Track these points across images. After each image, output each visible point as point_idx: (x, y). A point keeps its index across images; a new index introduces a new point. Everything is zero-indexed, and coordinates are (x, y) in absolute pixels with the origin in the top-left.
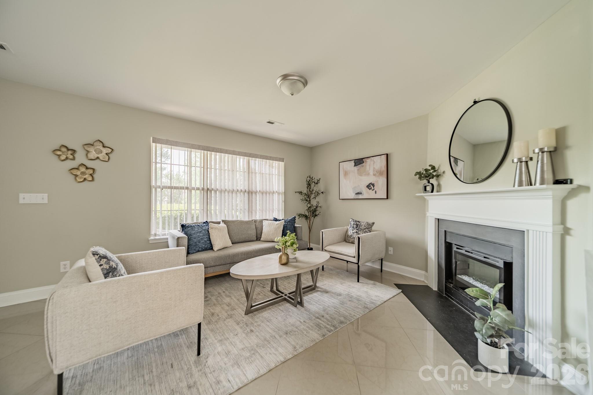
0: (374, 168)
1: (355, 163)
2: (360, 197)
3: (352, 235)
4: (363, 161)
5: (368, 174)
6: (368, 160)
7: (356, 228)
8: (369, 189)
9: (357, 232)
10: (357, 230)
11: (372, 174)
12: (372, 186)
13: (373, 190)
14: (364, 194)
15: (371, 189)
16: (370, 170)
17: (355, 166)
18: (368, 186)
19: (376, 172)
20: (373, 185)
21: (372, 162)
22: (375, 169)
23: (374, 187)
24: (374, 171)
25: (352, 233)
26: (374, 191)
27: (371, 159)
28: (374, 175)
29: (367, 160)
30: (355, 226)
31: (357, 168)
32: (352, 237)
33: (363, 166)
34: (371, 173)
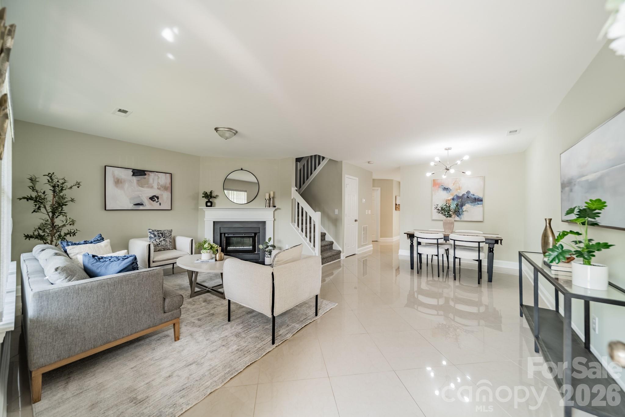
0: (158, 182)
1: (133, 173)
2: (141, 207)
3: (159, 244)
4: (145, 173)
5: (152, 187)
6: (152, 174)
7: (162, 237)
8: (152, 201)
9: (164, 240)
10: (163, 238)
11: (157, 188)
12: (156, 198)
13: (157, 202)
14: (146, 204)
15: (155, 201)
16: (153, 184)
17: (133, 175)
18: (152, 198)
19: (161, 186)
20: (158, 198)
21: (156, 177)
22: (159, 184)
23: (158, 199)
24: (158, 185)
25: (159, 241)
26: (159, 202)
27: (155, 174)
28: (158, 189)
29: (150, 174)
30: (160, 235)
31: (136, 179)
32: (159, 245)
33: (145, 178)
34: (155, 186)
